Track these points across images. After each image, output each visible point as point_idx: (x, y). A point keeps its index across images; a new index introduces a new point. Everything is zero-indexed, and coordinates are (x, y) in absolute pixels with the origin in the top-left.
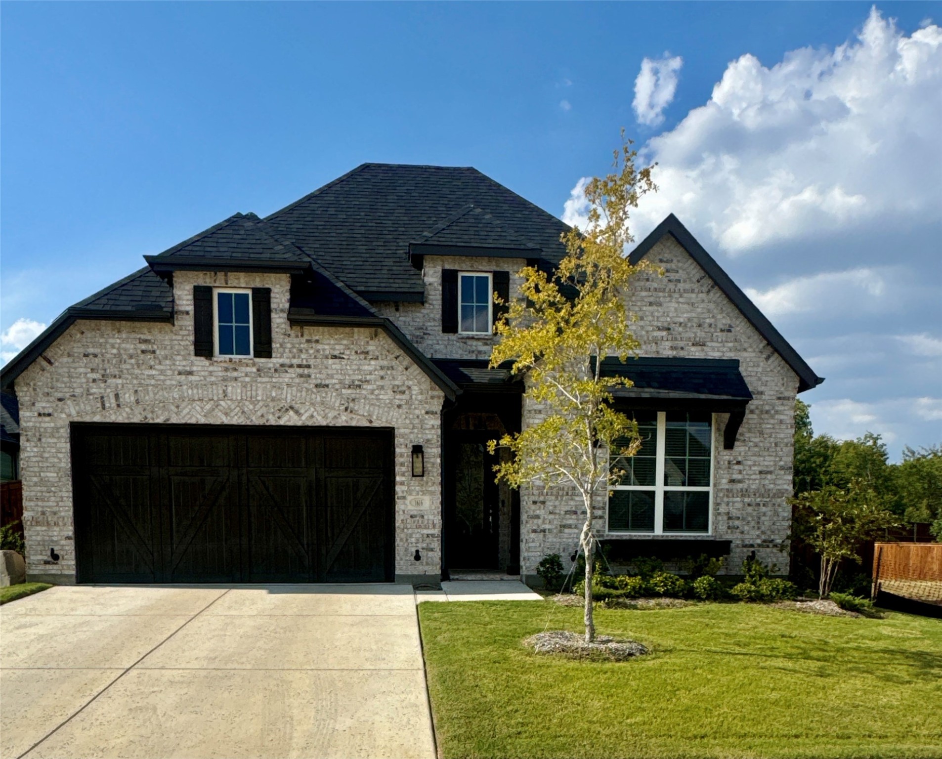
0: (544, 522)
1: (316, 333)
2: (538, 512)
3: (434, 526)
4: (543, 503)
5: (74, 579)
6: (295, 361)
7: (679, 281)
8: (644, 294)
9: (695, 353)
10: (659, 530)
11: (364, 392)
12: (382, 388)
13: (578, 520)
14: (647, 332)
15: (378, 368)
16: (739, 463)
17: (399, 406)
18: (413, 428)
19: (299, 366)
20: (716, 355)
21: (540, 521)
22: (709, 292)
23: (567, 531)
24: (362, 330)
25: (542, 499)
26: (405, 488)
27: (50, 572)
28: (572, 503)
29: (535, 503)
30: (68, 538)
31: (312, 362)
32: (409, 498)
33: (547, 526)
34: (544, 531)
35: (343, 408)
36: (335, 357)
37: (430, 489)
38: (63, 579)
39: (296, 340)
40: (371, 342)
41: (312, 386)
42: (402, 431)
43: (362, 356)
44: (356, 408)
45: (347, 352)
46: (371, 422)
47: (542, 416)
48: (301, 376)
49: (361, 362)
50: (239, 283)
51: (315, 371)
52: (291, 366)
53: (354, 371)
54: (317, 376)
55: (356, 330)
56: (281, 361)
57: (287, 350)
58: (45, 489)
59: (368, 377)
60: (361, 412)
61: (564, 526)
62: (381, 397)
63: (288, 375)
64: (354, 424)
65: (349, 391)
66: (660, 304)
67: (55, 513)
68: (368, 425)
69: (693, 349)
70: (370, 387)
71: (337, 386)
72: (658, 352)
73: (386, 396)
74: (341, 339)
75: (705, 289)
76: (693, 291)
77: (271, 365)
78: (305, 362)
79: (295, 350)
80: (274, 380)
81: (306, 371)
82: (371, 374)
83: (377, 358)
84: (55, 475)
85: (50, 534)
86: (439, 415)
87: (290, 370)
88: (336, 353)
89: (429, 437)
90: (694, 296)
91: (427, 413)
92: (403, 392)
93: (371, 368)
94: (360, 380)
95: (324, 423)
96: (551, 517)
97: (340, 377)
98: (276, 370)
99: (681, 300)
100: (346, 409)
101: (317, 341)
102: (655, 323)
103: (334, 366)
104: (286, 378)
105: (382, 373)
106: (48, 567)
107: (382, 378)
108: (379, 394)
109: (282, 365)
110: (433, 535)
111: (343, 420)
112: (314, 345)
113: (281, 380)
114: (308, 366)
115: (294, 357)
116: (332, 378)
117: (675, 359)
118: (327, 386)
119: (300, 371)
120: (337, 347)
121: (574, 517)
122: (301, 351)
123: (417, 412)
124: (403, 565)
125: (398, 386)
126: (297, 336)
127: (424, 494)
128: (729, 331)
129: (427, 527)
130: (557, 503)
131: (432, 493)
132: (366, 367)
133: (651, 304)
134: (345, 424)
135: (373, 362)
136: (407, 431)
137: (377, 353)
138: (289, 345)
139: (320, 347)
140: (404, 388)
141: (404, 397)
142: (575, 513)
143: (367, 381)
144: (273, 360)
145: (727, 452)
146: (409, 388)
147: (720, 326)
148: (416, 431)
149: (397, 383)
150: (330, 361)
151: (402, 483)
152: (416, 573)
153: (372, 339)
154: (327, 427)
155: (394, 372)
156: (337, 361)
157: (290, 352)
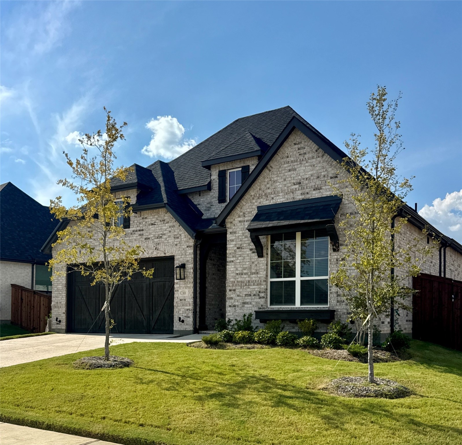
0: (235, 302)
1: (145, 214)
2: (232, 296)
3: (190, 305)
4: (234, 290)
5: (64, 331)
6: (138, 228)
7: (305, 154)
8: (286, 165)
9: (316, 195)
10: (298, 304)
11: (163, 240)
12: (169, 237)
13: (252, 299)
14: (288, 187)
15: (169, 227)
16: (343, 259)
17: (176, 245)
18: (182, 255)
19: (140, 231)
20: (328, 194)
21: (233, 301)
22: (323, 156)
23: (246, 306)
24: (162, 209)
25: (234, 288)
26: (178, 286)
27: (59, 328)
28: (249, 290)
29: (230, 290)
30: (64, 313)
31: (144, 228)
32: (180, 291)
33: (236, 303)
34: (235, 306)
35: (154, 248)
36: (152, 224)
37: (188, 285)
38: (62, 331)
39: (139, 219)
40: (166, 215)
41: (144, 239)
42: (177, 257)
43: (162, 223)
44: (159, 248)
45: (157, 221)
46: (165, 254)
48: (140, 235)
49: (162, 225)
50: (120, 196)
51: (145, 232)
52: (137, 231)
53: (159, 230)
54: (146, 234)
55: (160, 210)
56: (133, 229)
57: (135, 224)
58: (58, 293)
59: (165, 232)
60: (161, 250)
61: (244, 303)
62: (169, 241)
63: (135, 235)
64: (159, 255)
65: (157, 240)
66: (295, 170)
67: (60, 303)
68: (164, 255)
69: (314, 192)
70: (165, 237)
71: (153, 238)
72: (294, 198)
73: (171, 240)
74: (155, 216)
75: (320, 155)
76: (313, 158)
77: (130, 232)
78: (141, 229)
79: (138, 223)
80: (130, 238)
81: (142, 232)
82: (166, 230)
83: (168, 223)
84: (61, 287)
85: (59, 311)
86: (192, 248)
87: (136, 233)
88: (153, 222)
89: (188, 259)
90: (314, 160)
91: (187, 247)
92: (178, 238)
93: (166, 228)
94: (161, 234)
95: (148, 257)
96: (238, 298)
97: (154, 233)
98: (131, 234)
99: (307, 164)
100: (156, 249)
101: (146, 218)
102: (292, 181)
103: (152, 229)
104: (135, 237)
105: (170, 229)
106: (58, 325)
107: (170, 232)
108: (169, 240)
109: (133, 231)
110: (189, 309)
111: (155, 254)
112: (145, 220)
113: (133, 238)
114: (143, 230)
115: (138, 227)
116: (151, 234)
117: (303, 200)
118: (149, 238)
119: (139, 233)
120: (153, 219)
121: (250, 297)
122: (140, 223)
123: (183, 247)
124: (177, 326)
125: (176, 235)
126: (139, 217)
127: (186, 288)
128: (336, 177)
129: (186, 306)
130: (241, 290)
131: (189, 288)
132: (164, 227)
133: (290, 170)
134: (155, 256)
135: (167, 225)
136: (179, 257)
137: (168, 220)
138: (136, 222)
139: (147, 220)
140: (179, 235)
141: (178, 240)
142: (250, 295)
143: (164, 234)
144: (131, 229)
145: (336, 253)
146: (180, 235)
147: (330, 175)
148: (183, 256)
149: (176, 233)
150: (151, 226)
151: (177, 283)
152: (182, 329)
154: (149, 258)
155: (175, 228)
156: (153, 226)
157: (136, 224)
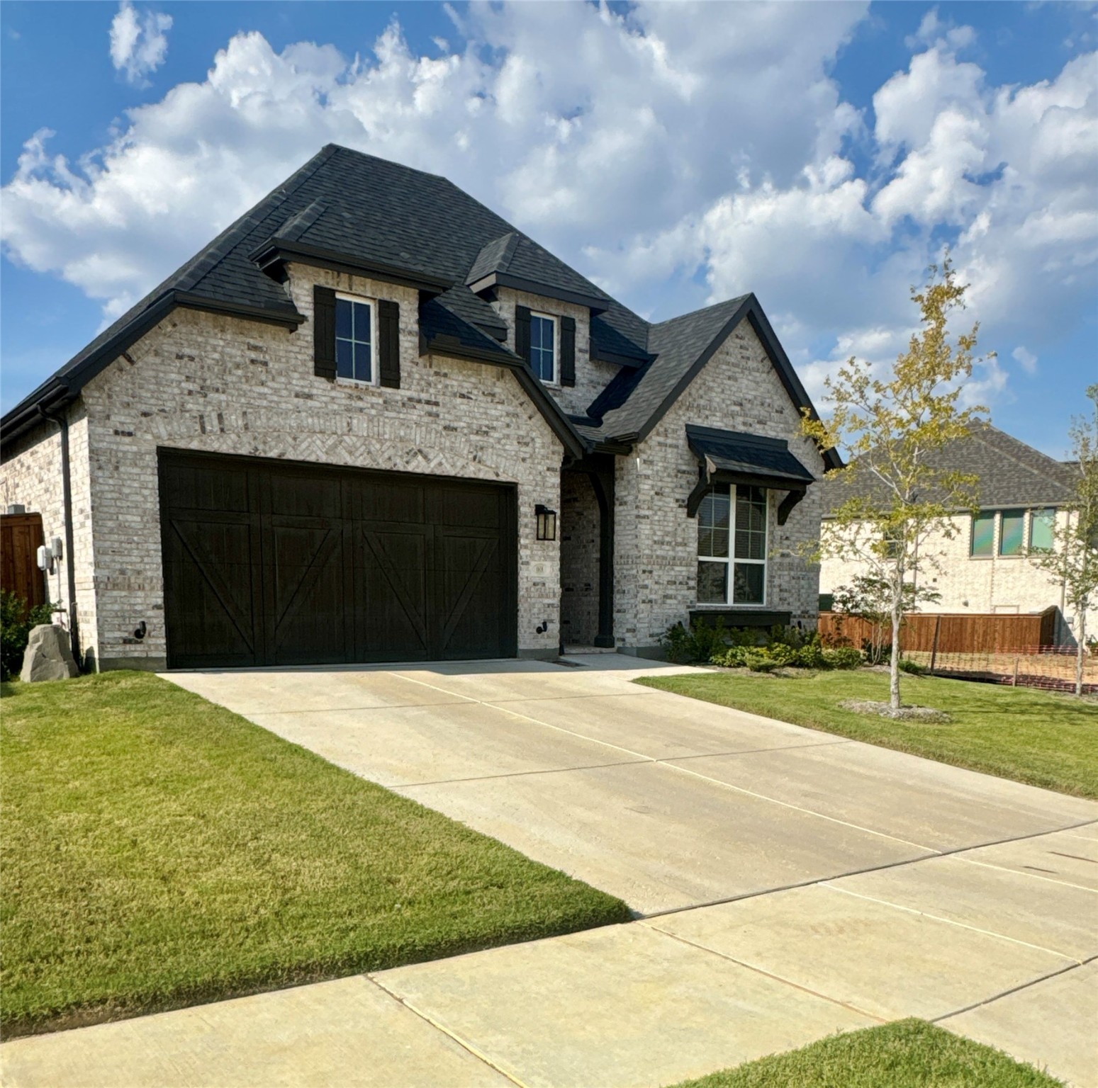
0: (651, 593)
1: (445, 364)
2: (646, 582)
3: (554, 596)
4: (651, 572)
5: (165, 663)
6: (424, 396)
7: (748, 358)
8: (724, 367)
9: (759, 431)
10: (730, 602)
11: (491, 440)
12: (508, 436)
13: (677, 590)
14: (727, 406)
15: (504, 414)
16: (787, 538)
17: (524, 460)
18: (537, 485)
19: (428, 402)
20: (772, 434)
21: (647, 591)
22: (768, 372)
23: (669, 601)
24: (489, 367)
25: (649, 568)
26: (528, 552)
27: (131, 655)
28: (673, 573)
29: (644, 572)
30: (157, 607)
31: (440, 399)
32: (533, 563)
33: (653, 597)
34: (650, 601)
35: (471, 456)
36: (462, 396)
37: (551, 554)
38: (150, 664)
39: (424, 371)
40: (498, 383)
41: (440, 428)
42: (526, 488)
43: (489, 399)
44: (484, 457)
45: (475, 392)
46: (497, 475)
47: (650, 482)
48: (430, 414)
49: (488, 405)
50: (365, 291)
51: (444, 410)
52: (419, 401)
53: (481, 414)
54: (446, 418)
55: (484, 366)
56: (409, 393)
57: (415, 382)
58: (123, 538)
59: (495, 424)
60: (488, 463)
61: (666, 597)
62: (507, 447)
63: (416, 412)
64: (481, 476)
65: (478, 438)
66: (736, 380)
67: (139, 572)
68: (494, 478)
69: (758, 426)
70: (496, 435)
71: (466, 431)
72: (734, 427)
73: (512, 446)
74: (469, 376)
75: (766, 370)
76: (758, 371)
77: (399, 398)
78: (433, 399)
79: (423, 383)
80: (402, 416)
81: (435, 409)
82: (497, 420)
83: (502, 403)
84: (138, 519)
85: (132, 601)
86: (558, 473)
87: (418, 406)
88: (464, 391)
89: (550, 496)
90: (758, 374)
91: (548, 469)
92: (527, 444)
93: (498, 413)
94: (487, 426)
95: (452, 473)
96: (656, 587)
97: (467, 420)
98: (404, 405)
99: (750, 378)
100: (475, 458)
101: (445, 375)
102: (733, 398)
103: (463, 407)
104: (415, 414)
105: (507, 420)
106: (128, 647)
107: (508, 426)
108: (505, 444)
109: (410, 399)
110: (552, 605)
111: (471, 471)
112: (442, 379)
113: (409, 417)
114: (436, 404)
115: (422, 391)
116: (460, 420)
117: (746, 435)
118: (455, 429)
119: (428, 408)
120: (466, 385)
121: (674, 587)
122: (429, 384)
123: (540, 467)
124: (526, 639)
125: (523, 437)
126: (425, 366)
127: (545, 560)
128: (781, 412)
129: (547, 597)
130: (661, 573)
131: (552, 559)
132: (493, 412)
133: (729, 378)
134: (473, 476)
135: (499, 407)
136: (531, 488)
137: (503, 397)
138: (417, 376)
139: (448, 382)
140: (527, 440)
141: (528, 449)
142: (675, 583)
143: (494, 428)
144: (401, 392)
145: (779, 528)
146: (533, 440)
147: (776, 407)
148: (538, 488)
149: (522, 433)
150: (459, 400)
151: (526, 547)
152: (538, 647)
153: (498, 380)
154: (454, 477)
155: (520, 421)
156: (465, 401)
157: (418, 384)
